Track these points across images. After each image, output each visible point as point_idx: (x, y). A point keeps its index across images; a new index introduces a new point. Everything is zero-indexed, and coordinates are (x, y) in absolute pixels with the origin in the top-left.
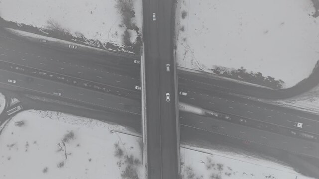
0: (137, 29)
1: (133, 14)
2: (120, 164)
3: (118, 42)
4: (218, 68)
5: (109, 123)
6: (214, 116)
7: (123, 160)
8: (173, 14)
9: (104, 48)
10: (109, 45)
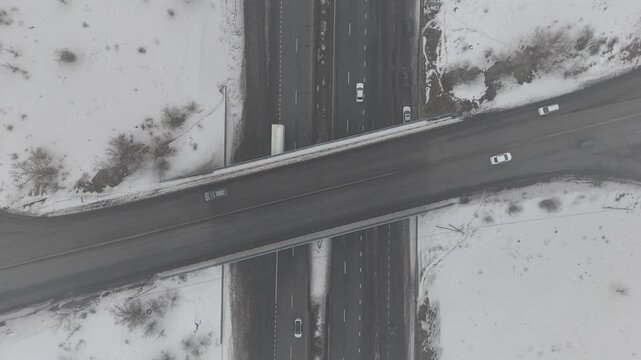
0: (490, 95)
1: (525, 78)
2: (150, 126)
3: (448, 57)
4: (433, 315)
5: (242, 77)
6: (313, 327)
7: (160, 132)
8: (546, 177)
9: (423, 24)
10: (434, 37)
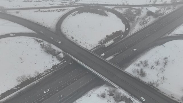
0: (60, 52)
2: (109, 100)
3: (57, 62)
4: (100, 41)
6: (117, 54)
10: (54, 67)
